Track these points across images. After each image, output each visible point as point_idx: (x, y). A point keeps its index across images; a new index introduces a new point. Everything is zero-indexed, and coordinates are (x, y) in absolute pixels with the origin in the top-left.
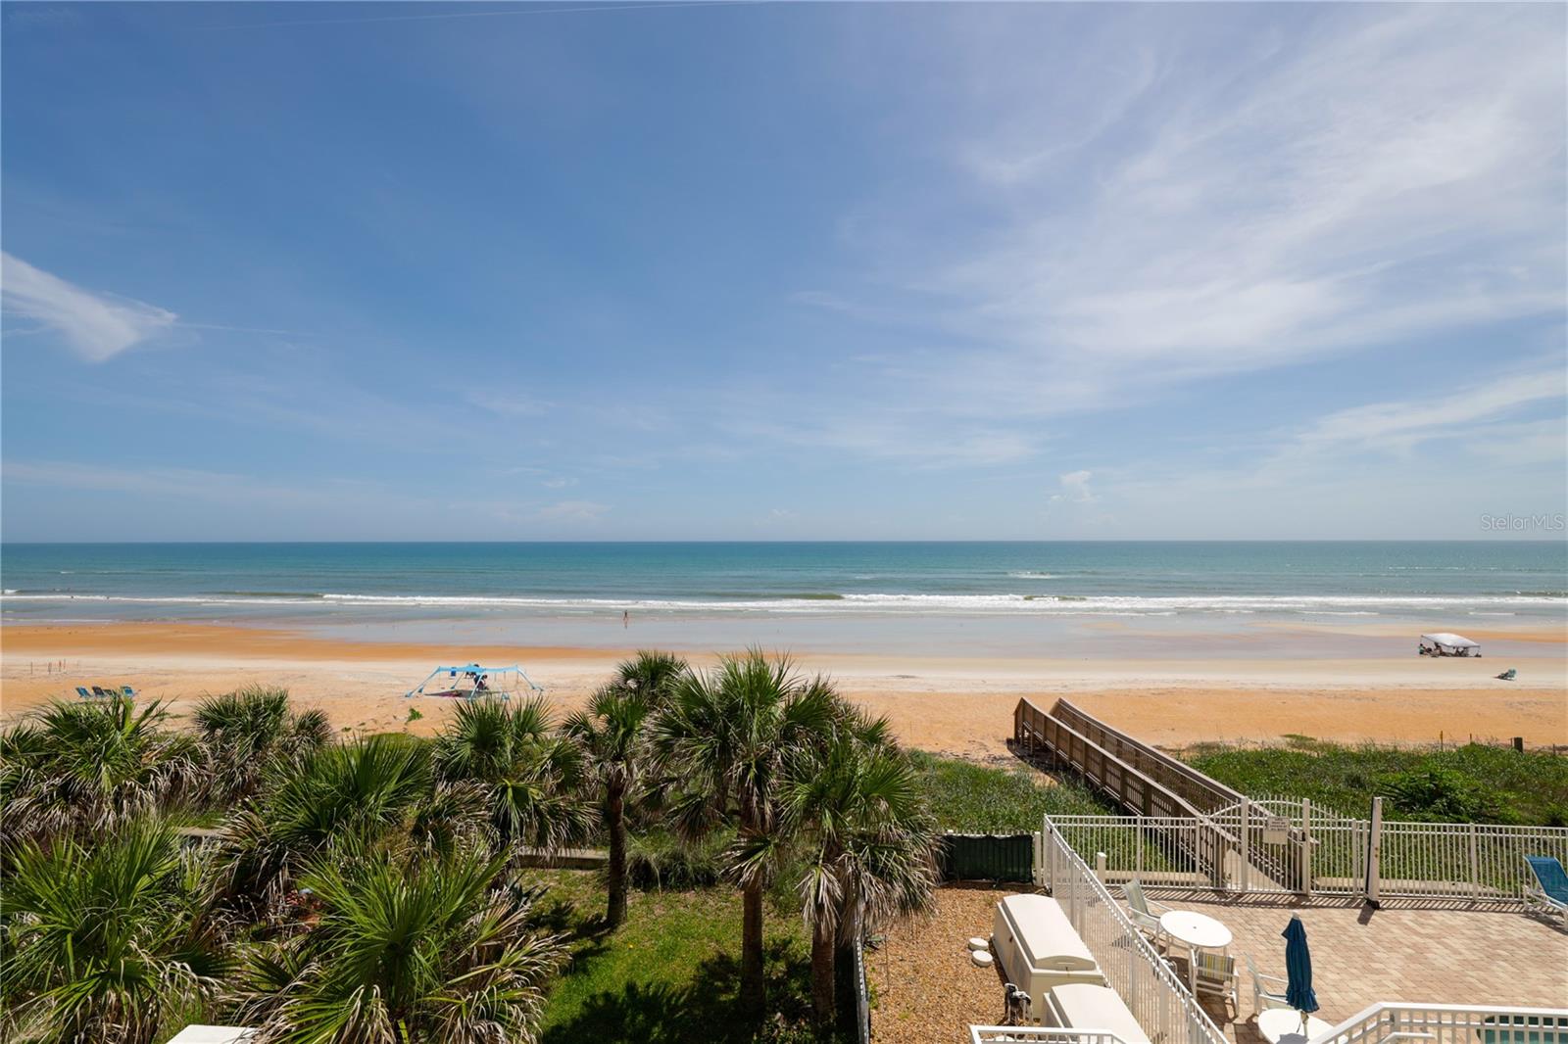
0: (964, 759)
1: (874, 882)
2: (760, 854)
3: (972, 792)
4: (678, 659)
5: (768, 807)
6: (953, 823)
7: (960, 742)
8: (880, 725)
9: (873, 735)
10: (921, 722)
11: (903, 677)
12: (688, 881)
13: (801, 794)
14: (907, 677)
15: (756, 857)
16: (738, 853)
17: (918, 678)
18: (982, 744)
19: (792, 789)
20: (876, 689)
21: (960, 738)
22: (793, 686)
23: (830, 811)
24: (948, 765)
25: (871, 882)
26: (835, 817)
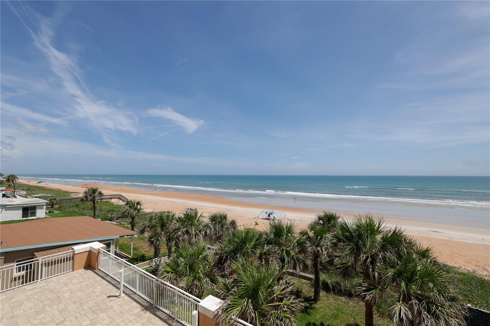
0: (473, 273)
1: (429, 317)
2: (374, 291)
3: (480, 289)
4: (337, 215)
5: (376, 274)
6: (470, 301)
7: (470, 265)
8: (427, 250)
9: (424, 254)
10: (446, 252)
11: (435, 232)
12: (342, 293)
13: (391, 272)
14: (437, 232)
15: (372, 292)
16: (364, 289)
17: (442, 233)
18: (484, 268)
19: (387, 269)
20: (420, 235)
21: (470, 263)
22: (385, 229)
23: (404, 281)
24: (464, 274)
25: (428, 317)
26: (407, 285)
